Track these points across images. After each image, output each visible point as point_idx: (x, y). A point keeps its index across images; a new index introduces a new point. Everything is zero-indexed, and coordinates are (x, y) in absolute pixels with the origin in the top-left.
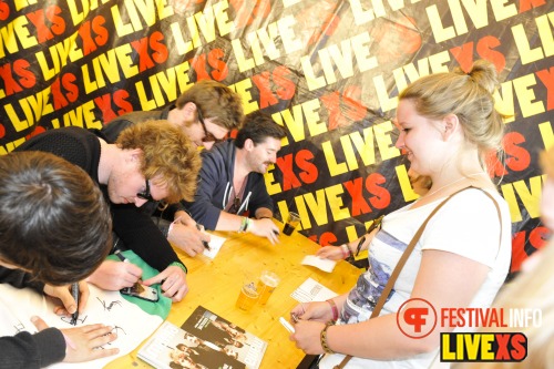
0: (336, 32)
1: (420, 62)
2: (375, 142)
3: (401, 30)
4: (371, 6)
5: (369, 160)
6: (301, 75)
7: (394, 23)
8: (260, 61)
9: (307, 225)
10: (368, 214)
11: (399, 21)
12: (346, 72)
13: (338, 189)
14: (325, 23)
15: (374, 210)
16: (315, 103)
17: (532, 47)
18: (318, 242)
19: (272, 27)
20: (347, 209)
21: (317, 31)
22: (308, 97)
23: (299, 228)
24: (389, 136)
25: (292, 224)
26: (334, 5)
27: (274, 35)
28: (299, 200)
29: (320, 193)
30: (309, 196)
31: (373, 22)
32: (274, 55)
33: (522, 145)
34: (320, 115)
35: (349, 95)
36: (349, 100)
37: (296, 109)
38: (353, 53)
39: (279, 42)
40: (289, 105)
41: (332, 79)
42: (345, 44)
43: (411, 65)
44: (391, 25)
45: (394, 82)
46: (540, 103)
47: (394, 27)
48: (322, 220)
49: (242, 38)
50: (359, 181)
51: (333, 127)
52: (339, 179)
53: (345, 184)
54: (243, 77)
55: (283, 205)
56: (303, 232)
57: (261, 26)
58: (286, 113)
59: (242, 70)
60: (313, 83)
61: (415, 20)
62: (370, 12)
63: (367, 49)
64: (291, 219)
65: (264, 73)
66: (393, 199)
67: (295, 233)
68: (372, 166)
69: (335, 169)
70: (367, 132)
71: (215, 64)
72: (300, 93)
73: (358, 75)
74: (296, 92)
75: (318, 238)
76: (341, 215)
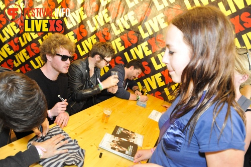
0: (150, 15)
3: (175, 10)
4: (162, 3)
6: (138, 33)
7: (172, 8)
8: (123, 30)
9: (149, 90)
11: (174, 7)
12: (156, 29)
13: (159, 75)
14: (146, 12)
16: (146, 43)
17: (227, 10)
18: (154, 96)
19: (125, 16)
20: (163, 82)
21: (143, 15)
22: (143, 41)
23: (146, 91)
25: (144, 90)
26: (148, 5)
27: (127, 19)
28: (145, 81)
29: (152, 77)
30: (148, 79)
31: (164, 9)
32: (128, 27)
34: (148, 47)
35: (158, 38)
36: (159, 40)
37: (139, 46)
38: (158, 22)
39: (129, 22)
40: (136, 45)
41: (151, 33)
42: (154, 19)
44: (171, 9)
47: (173, 10)
48: (155, 87)
49: (115, 23)
51: (154, 51)
52: (159, 71)
53: (162, 72)
54: (117, 37)
55: (139, 83)
56: (148, 93)
57: (121, 17)
58: (135, 48)
59: (116, 35)
60: (144, 36)
61: (180, 6)
62: (162, 5)
63: (163, 19)
64: (143, 88)
65: (125, 35)
67: (145, 94)
69: (157, 67)
71: (106, 34)
73: (161, 30)
74: (138, 40)
75: (154, 94)
76: (162, 84)
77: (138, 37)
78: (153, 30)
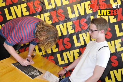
1: (82, 4)
2: (67, 28)
5: (65, 33)
6: (43, 4)
9: (44, 53)
10: (64, 50)
12: (59, 5)
15: (66, 49)
16: (48, 14)
18: (47, 59)
20: (57, 49)
22: (46, 11)
24: (71, 26)
33: (110, 31)
34: (50, 18)
36: (59, 13)
37: (42, 15)
40: (40, 14)
41: (54, 6)
43: (79, 4)
45: (74, 9)
46: (115, 19)
48: (49, 52)
50: (61, 40)
51: (54, 22)
54: (24, 2)
56: (43, 56)
58: (38, 16)
60: (48, 7)
65: (31, 2)
66: (72, 46)
68: (66, 35)
70: (65, 24)
72: (43, 10)
74: (42, 9)
75: (48, 57)
76: (55, 50)
77: (42, 7)
78: (56, 4)
